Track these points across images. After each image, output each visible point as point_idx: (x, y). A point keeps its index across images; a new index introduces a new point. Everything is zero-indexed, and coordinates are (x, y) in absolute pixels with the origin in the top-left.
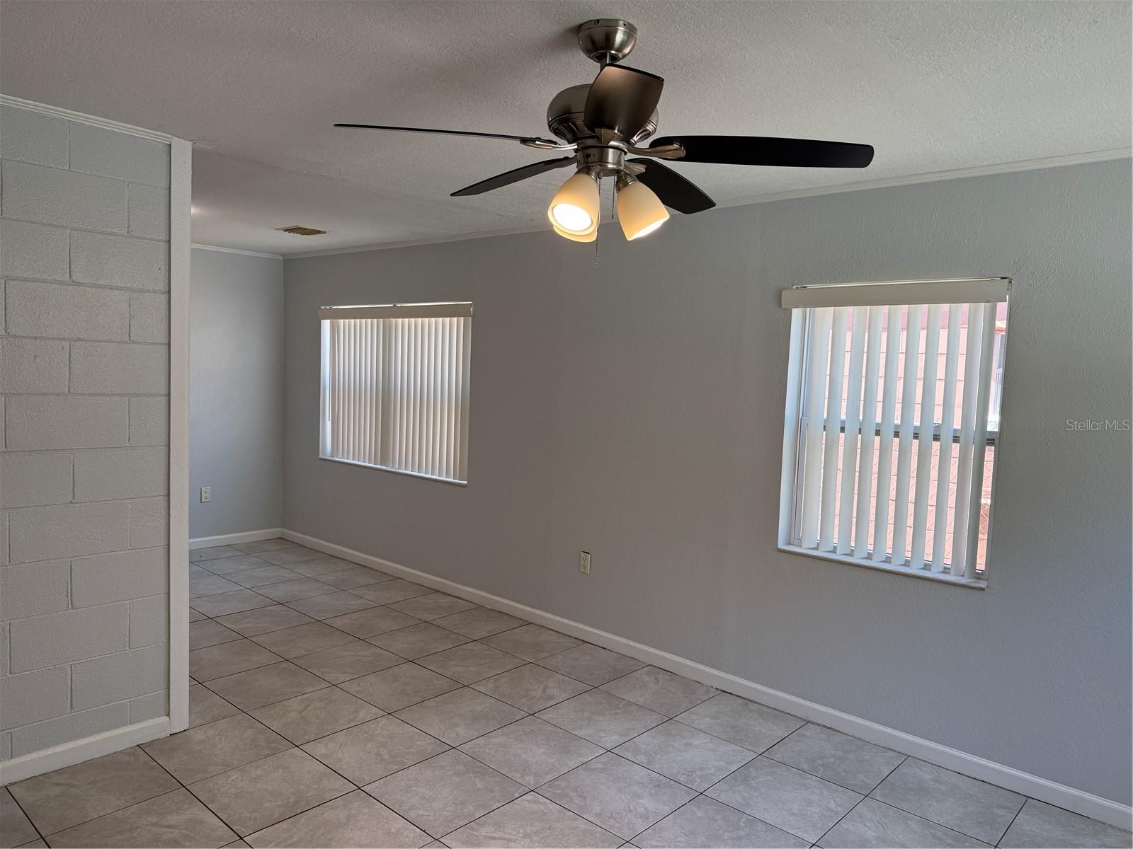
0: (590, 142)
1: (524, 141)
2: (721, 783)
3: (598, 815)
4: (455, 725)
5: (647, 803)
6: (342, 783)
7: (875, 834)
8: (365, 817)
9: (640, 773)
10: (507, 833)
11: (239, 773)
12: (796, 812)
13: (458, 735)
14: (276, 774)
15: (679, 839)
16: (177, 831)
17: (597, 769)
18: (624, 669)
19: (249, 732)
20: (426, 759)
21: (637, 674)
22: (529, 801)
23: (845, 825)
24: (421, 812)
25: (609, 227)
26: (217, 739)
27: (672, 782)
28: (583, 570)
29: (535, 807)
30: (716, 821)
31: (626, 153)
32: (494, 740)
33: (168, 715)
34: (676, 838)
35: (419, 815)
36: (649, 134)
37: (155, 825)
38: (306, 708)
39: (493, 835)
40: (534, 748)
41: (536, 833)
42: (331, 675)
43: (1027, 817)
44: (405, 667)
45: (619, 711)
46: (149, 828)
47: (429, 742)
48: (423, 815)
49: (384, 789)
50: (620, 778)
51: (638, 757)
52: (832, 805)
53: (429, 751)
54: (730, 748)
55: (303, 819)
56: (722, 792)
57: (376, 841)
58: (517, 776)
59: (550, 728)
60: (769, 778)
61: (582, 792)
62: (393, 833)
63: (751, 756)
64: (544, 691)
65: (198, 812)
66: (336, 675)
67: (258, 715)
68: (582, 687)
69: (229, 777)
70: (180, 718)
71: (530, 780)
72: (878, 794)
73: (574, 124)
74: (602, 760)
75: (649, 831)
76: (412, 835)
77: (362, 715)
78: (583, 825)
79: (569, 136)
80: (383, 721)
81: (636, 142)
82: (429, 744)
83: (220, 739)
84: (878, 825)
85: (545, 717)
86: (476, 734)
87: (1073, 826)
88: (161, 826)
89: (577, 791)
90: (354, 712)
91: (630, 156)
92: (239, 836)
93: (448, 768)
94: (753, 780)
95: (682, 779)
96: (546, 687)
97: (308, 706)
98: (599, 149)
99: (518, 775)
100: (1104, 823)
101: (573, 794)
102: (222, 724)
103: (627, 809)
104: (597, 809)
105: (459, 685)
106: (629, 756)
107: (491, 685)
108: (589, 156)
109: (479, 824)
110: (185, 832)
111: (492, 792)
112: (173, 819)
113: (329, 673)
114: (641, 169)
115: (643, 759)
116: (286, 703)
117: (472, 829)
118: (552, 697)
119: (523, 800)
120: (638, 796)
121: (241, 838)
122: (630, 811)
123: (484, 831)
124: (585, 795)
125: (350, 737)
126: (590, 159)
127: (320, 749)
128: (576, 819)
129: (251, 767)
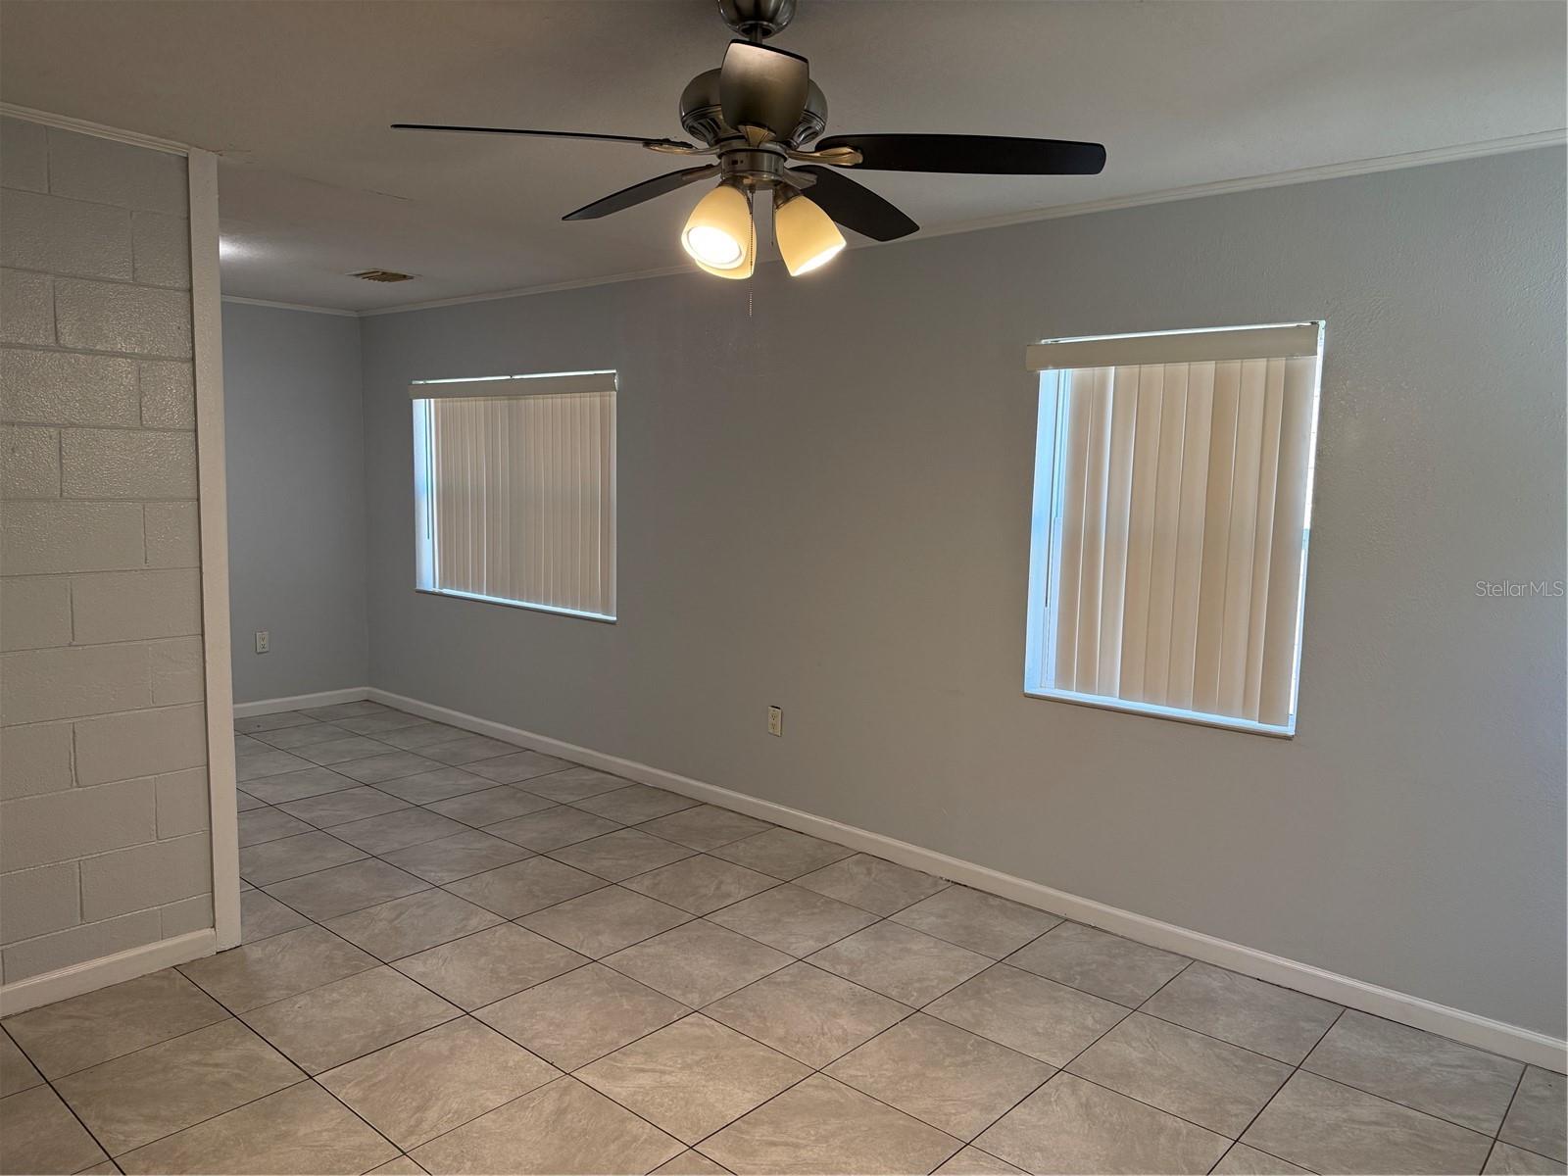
0: (737, 144)
1: (648, 143)
2: (945, 997)
3: (781, 1040)
4: (598, 933)
5: (847, 1023)
6: (444, 1008)
7: (1141, 1056)
8: (475, 1048)
9: (841, 987)
10: (661, 1065)
11: (308, 998)
12: (1040, 1031)
13: (601, 944)
14: (358, 999)
15: (885, 1067)
16: (226, 1070)
17: (784, 982)
18: (828, 857)
19: (323, 947)
20: (556, 976)
21: (844, 864)
22: (692, 1024)
23: (1103, 1045)
24: (548, 1041)
25: (769, 260)
26: (280, 956)
27: (881, 998)
28: (771, 731)
29: (697, 1031)
30: (935, 1044)
31: (785, 160)
32: (647, 950)
33: (214, 927)
34: (881, 1065)
35: (546, 1045)
36: (816, 134)
37: (198, 1063)
38: (399, 916)
39: (642, 1066)
40: (702, 958)
41: (698, 1063)
42: (433, 874)
43: (1341, 1032)
44: (534, 861)
45: (816, 910)
46: (189, 1067)
47: (561, 954)
48: (550, 1045)
49: (500, 1014)
50: (812, 993)
51: (838, 967)
52: (1089, 1022)
53: (562, 965)
54: (959, 953)
55: (392, 1052)
56: (946, 1008)
57: (488, 1078)
58: (677, 994)
59: (723, 933)
60: (1008, 990)
61: (763, 1012)
62: (511, 1067)
63: (986, 963)
64: (718, 888)
65: (253, 1046)
66: (439, 875)
67: (332, 925)
68: (769, 881)
69: (296, 1003)
70: (230, 929)
71: (694, 999)
72: (1150, 1006)
73: (713, 120)
74: (791, 972)
75: (847, 1057)
76: (536, 1069)
77: (474, 922)
78: (761, 1052)
79: (710, 137)
80: (502, 931)
81: (799, 145)
82: (562, 957)
83: (283, 957)
84: (1147, 1044)
85: (718, 920)
86: (626, 943)
87: (1401, 1042)
88: (206, 1065)
89: (755, 1011)
90: (463, 920)
91: (791, 163)
92: (308, 1075)
93: (586, 986)
94: (988, 992)
95: (894, 993)
96: (721, 882)
97: (402, 913)
98: (749, 153)
99: (679, 992)
100: (1440, 1036)
101: (750, 1015)
102: (286, 939)
103: (819, 1031)
104: (781, 1032)
105: (605, 883)
106: (827, 966)
107: (647, 882)
108: (735, 162)
109: (624, 1054)
110: (237, 1071)
111: (643, 1013)
112: (220, 1056)
113: (431, 871)
114: (810, 179)
115: (845, 969)
116: (372, 910)
117: (614, 1060)
118: (729, 895)
119: (685, 1023)
120: (835, 1015)
121: (311, 1077)
122: (823, 1034)
123: (630, 1062)
124: (766, 1014)
125: (458, 951)
126: (739, 166)
127: (416, 967)
128: (752, 1045)
129: (324, 990)
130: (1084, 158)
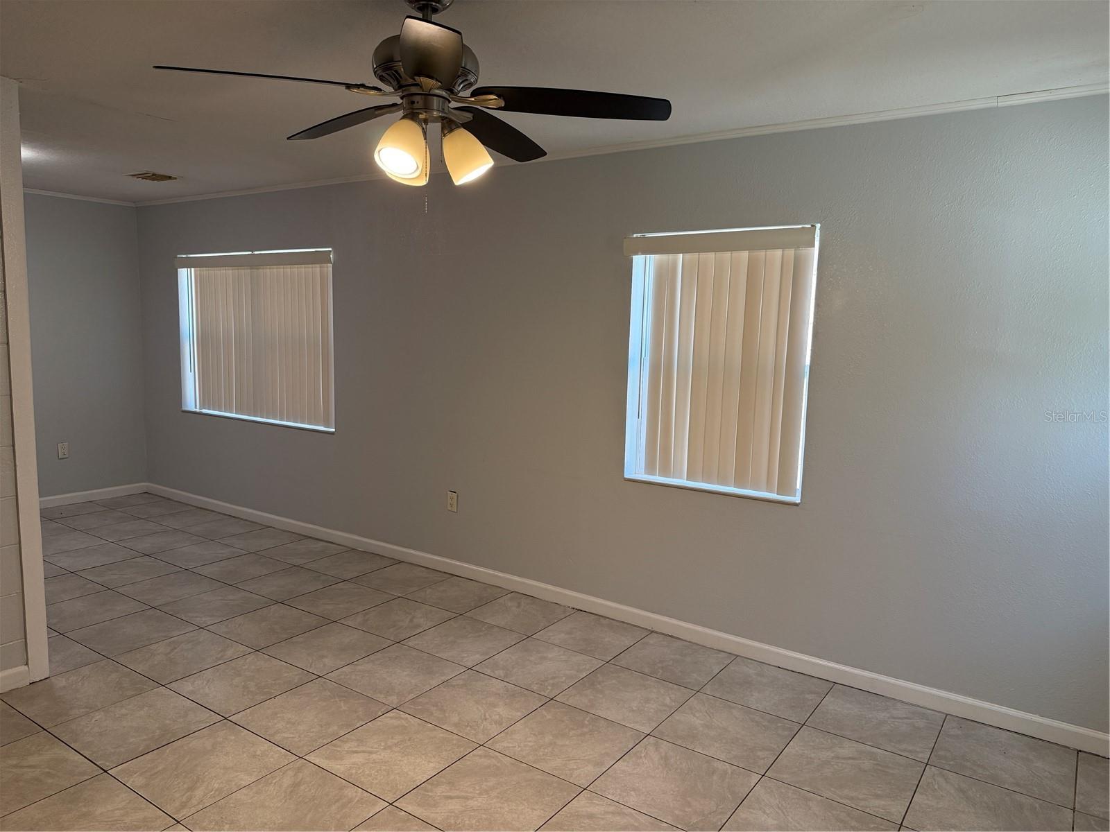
0: (414, 90)
1: (349, 86)
2: (569, 689)
3: (456, 725)
4: (323, 657)
5: (502, 711)
6: (208, 715)
7: (702, 722)
8: (231, 743)
9: (497, 685)
10: (369, 747)
11: (103, 713)
12: (634, 708)
13: (325, 665)
14: (142, 712)
15: (529, 739)
16: (39, 770)
17: (458, 685)
18: (489, 596)
19: (114, 676)
20: (292, 688)
21: (501, 601)
22: (391, 718)
23: (677, 716)
24: (286, 735)
25: (439, 173)
26: (80, 684)
27: (526, 692)
28: (450, 509)
29: (395, 722)
30: (563, 721)
31: (450, 102)
32: (359, 667)
33: (27, 664)
34: (526, 738)
35: (284, 738)
36: (471, 85)
37: (16, 766)
38: (172, 650)
39: (356, 749)
40: (399, 671)
41: (396, 745)
42: (198, 619)
43: (832, 699)
44: (274, 608)
45: (481, 634)
46: (9, 769)
47: (296, 673)
48: (288, 738)
49: (250, 718)
50: (478, 691)
51: (496, 672)
52: (668, 701)
53: (296, 681)
54: (580, 658)
55: (168, 750)
56: (571, 696)
57: (241, 764)
58: (381, 698)
59: (414, 653)
60: (614, 681)
61: (443, 706)
62: (259, 755)
63: (598, 664)
64: (411, 621)
65: (61, 752)
66: (204, 619)
67: (122, 660)
68: (448, 615)
69: (93, 717)
70: (40, 664)
71: (393, 700)
72: (708, 689)
73: (396, 71)
74: (463, 677)
75: (502, 735)
76: (277, 755)
77: (229, 653)
78: (440, 734)
79: (395, 83)
80: (250, 658)
81: (459, 92)
82: (296, 675)
83: (83, 684)
84: (706, 714)
85: (410, 644)
86: (343, 663)
87: (870, 704)
88: (22, 767)
90: (221, 651)
91: (453, 104)
92: (103, 770)
93: (314, 694)
94: (599, 684)
95: (535, 688)
96: (414, 617)
97: (175, 648)
98: (423, 97)
99: (382, 696)
100: (894, 699)
101: (433, 709)
102: (86, 671)
103: (483, 717)
104: (455, 719)
105: (328, 621)
106: (489, 672)
107: (359, 619)
108: (413, 103)
109: (342, 741)
110: (47, 770)
111: (356, 712)
112: (33, 760)
113: (196, 617)
114: (468, 116)
115: (501, 673)
116: (151, 647)
117: (335, 746)
118: (418, 626)
119: (386, 717)
120: (494, 705)
121: (106, 771)
122: (486, 719)
123: (346, 747)
124: (445, 708)
125: (218, 674)
126: (416, 106)
127: (187, 687)
128: (435, 730)
129: (115, 707)
130: (656, 109)
